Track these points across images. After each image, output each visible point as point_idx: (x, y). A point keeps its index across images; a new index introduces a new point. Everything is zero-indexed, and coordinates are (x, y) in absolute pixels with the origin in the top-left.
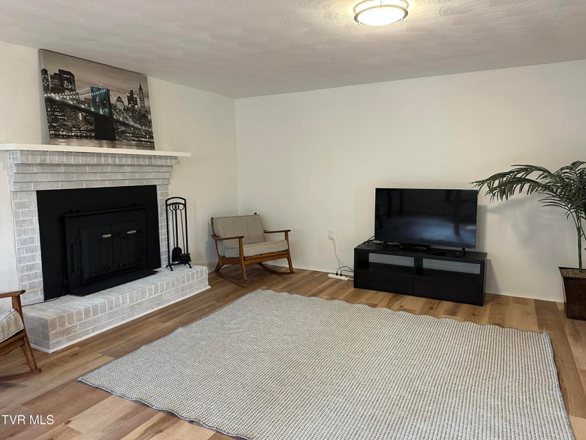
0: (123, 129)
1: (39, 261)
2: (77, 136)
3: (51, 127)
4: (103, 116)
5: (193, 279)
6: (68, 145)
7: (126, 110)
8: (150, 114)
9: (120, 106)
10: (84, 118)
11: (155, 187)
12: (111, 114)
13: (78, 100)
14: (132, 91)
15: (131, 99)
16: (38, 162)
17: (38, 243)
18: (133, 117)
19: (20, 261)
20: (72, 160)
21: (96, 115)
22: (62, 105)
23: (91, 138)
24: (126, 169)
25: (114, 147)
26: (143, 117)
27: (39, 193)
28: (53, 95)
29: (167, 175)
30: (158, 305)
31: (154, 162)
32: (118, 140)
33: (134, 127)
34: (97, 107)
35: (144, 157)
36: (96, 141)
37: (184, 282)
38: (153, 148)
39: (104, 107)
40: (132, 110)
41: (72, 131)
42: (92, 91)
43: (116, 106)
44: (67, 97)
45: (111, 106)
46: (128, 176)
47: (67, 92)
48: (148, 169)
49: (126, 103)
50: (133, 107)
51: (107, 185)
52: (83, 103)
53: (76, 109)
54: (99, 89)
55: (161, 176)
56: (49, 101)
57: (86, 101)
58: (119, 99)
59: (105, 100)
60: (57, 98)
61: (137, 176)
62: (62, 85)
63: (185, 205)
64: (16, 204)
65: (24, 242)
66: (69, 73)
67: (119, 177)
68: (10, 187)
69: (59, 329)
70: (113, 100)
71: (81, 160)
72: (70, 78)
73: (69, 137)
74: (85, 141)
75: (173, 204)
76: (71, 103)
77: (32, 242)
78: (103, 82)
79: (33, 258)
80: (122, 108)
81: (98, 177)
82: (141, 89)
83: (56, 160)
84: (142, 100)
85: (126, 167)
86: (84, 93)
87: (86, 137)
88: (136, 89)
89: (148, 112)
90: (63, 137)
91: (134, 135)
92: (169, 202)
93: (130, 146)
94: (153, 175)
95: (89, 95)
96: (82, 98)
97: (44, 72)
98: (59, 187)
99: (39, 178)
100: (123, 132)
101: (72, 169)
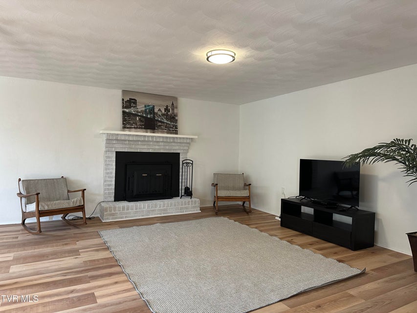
0: (160, 124)
1: (114, 183)
2: (135, 128)
3: (123, 123)
4: (150, 118)
5: (189, 204)
6: (130, 131)
7: (163, 115)
8: (177, 116)
9: (160, 113)
10: (140, 119)
11: (179, 154)
12: (154, 117)
13: (138, 112)
14: (167, 106)
15: (167, 109)
16: (114, 138)
17: (114, 175)
18: (166, 119)
19: (105, 181)
20: (131, 139)
21: (146, 118)
22: (129, 114)
23: (142, 128)
24: (161, 144)
25: (154, 133)
26: (173, 118)
27: (117, 152)
28: (125, 109)
29: (186, 148)
30: (164, 213)
31: (175, 140)
32: (157, 129)
33: (166, 123)
34: (147, 114)
35: (170, 138)
36: (144, 130)
37: (182, 205)
38: (176, 133)
39: (151, 114)
40: (167, 115)
41: (132, 125)
42: (145, 107)
43: (157, 113)
44: (132, 110)
45: (154, 113)
46: (162, 147)
47: (132, 108)
48: (173, 144)
49: (163, 111)
50: (167, 113)
51: (151, 151)
52: (140, 112)
53: (136, 115)
54: (149, 106)
55: (182, 148)
56: (124, 112)
57: (142, 111)
58: (160, 110)
59: (152, 110)
60: (127, 111)
61: (167, 147)
62: (130, 105)
63: (192, 164)
64: (106, 156)
65: (107, 173)
66: (134, 99)
67: (157, 147)
68: (104, 149)
69: (108, 212)
70: (156, 110)
71: (135, 139)
72: (135, 101)
73: (130, 128)
74: (139, 130)
75: (186, 163)
76: (134, 113)
77: (112, 174)
78: (151, 102)
79: (111, 181)
80: (160, 114)
81: (145, 147)
82: (173, 104)
83: (123, 138)
84: (173, 110)
85: (161, 143)
86: (141, 108)
87: (139, 128)
88: (170, 104)
89: (176, 115)
90: (128, 128)
91: (166, 127)
92: (184, 162)
93: (163, 132)
94: (177, 147)
95: (144, 109)
96: (139, 110)
97: (123, 100)
98: (126, 150)
99: (116, 146)
100: (160, 126)
101: (131, 143)
